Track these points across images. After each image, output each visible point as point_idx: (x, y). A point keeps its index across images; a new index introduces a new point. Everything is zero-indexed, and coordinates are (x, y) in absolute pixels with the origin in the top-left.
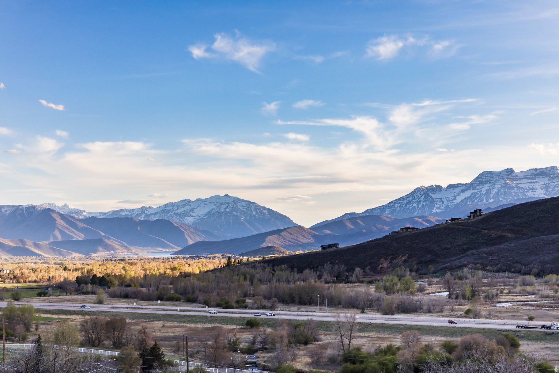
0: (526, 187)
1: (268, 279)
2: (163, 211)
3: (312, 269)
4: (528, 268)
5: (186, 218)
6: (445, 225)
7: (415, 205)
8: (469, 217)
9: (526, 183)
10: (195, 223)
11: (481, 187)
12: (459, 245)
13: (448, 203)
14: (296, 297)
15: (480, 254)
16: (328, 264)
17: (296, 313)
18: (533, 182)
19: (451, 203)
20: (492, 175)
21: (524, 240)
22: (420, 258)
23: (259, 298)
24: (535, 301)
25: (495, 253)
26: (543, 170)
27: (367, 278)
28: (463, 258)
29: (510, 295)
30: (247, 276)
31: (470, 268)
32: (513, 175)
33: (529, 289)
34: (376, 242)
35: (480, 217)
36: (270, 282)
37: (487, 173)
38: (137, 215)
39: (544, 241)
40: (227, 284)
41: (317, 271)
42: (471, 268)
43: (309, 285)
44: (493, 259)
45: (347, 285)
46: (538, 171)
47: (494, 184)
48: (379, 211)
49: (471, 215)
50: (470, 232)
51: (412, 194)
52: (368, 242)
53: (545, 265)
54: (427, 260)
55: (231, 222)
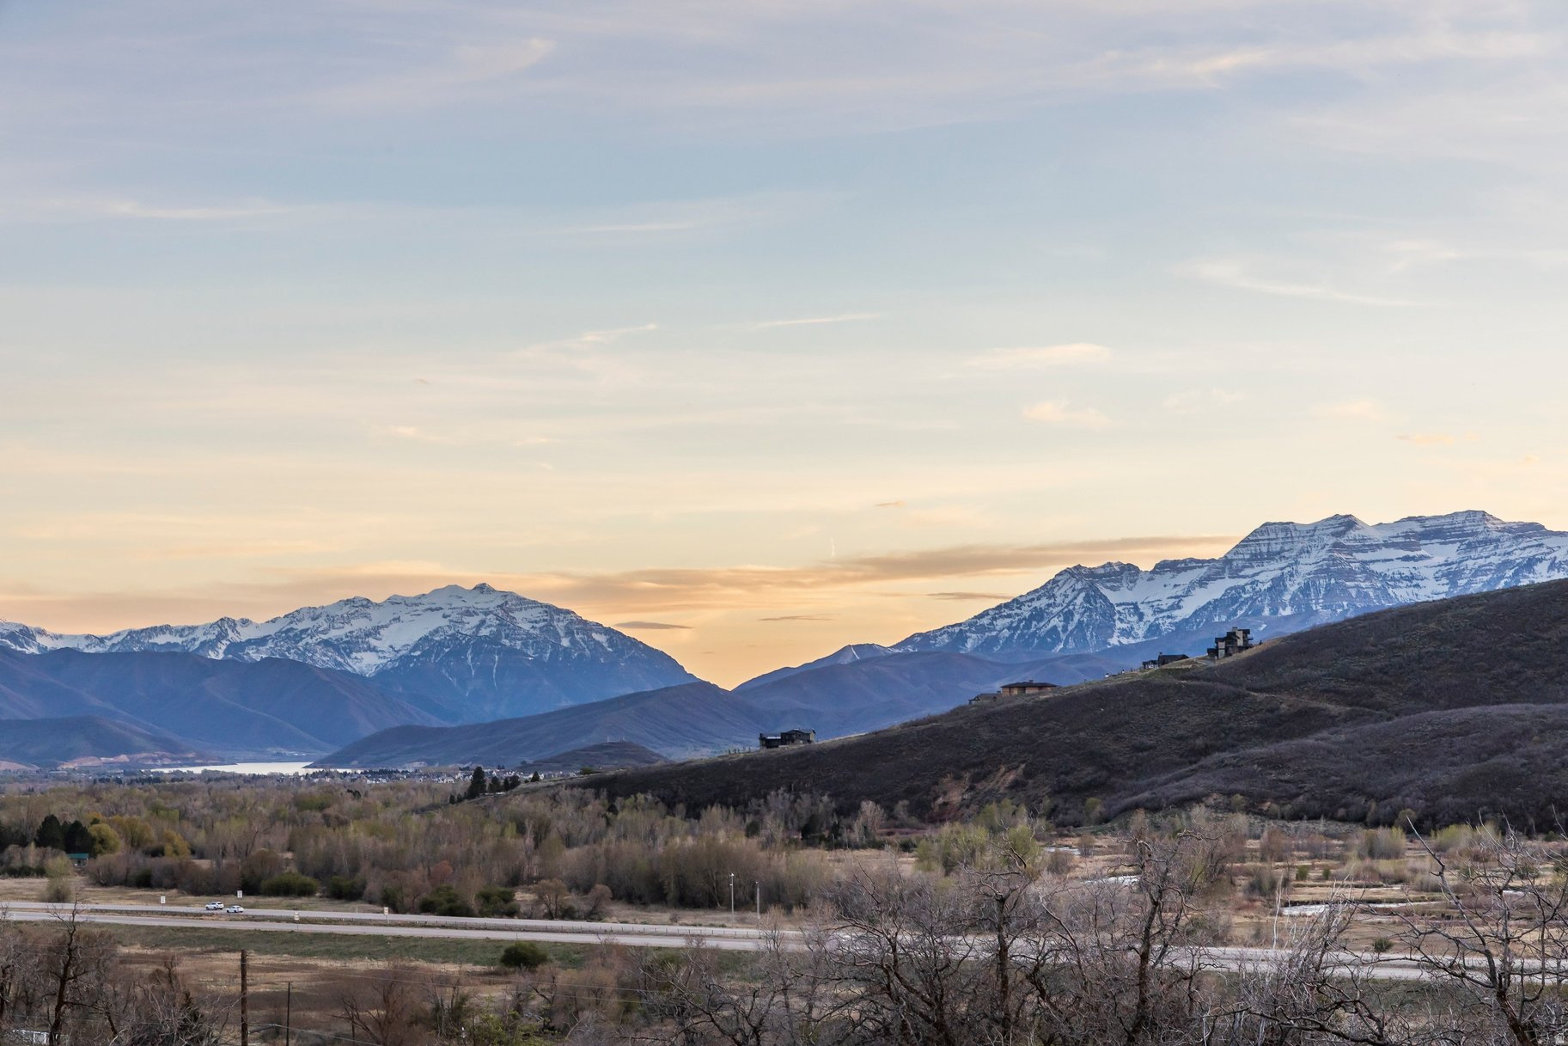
0: (1390, 573)
1: (592, 835)
2: (282, 633)
3: (732, 808)
4: (1388, 808)
5: (354, 655)
6: (1139, 677)
7: (1055, 622)
8: (1213, 652)
9: (1392, 560)
10: (382, 673)
11: (1257, 570)
12: (1181, 738)
13: (1157, 619)
14: (669, 883)
15: (1242, 765)
16: (780, 792)
17: (665, 929)
18: (1413, 559)
19: (1165, 619)
20: (1289, 535)
21: (1376, 722)
22: (1063, 776)
23: (553, 885)
25: (1290, 760)
26: (1443, 521)
27: (897, 834)
28: (1191, 775)
29: (1328, 883)
30: (527, 823)
31: (1212, 807)
32: (1352, 534)
33: (1385, 866)
34: (930, 725)
35: (1246, 654)
36: (596, 844)
37: (1273, 527)
38: (203, 644)
39: (1437, 725)
41: (746, 812)
42: (1216, 808)
43: (708, 845)
44: (1281, 781)
46: (1427, 523)
47: (1297, 563)
48: (947, 641)
49: (1217, 647)
50: (1214, 699)
51: (1048, 589)
52: (905, 725)
53: (1437, 799)
54: (1083, 781)
55: (494, 671)
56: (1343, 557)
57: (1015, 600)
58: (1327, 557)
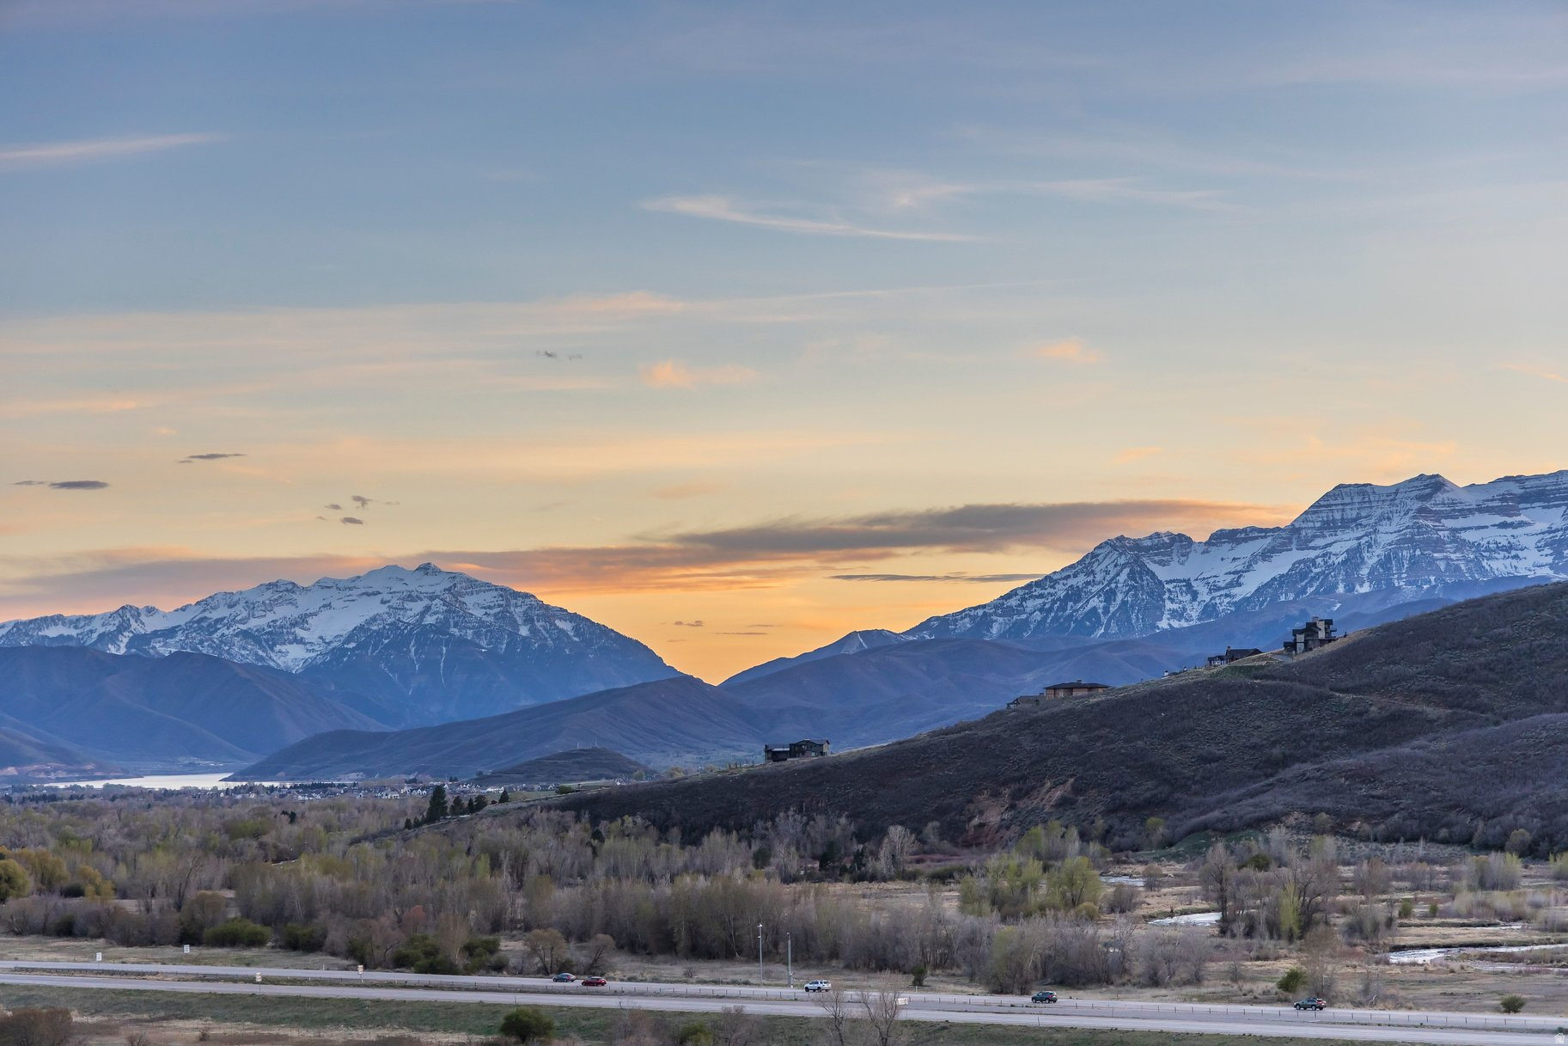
0: (1484, 542)
1: (577, 866)
2: (196, 622)
3: (734, 832)
4: (1498, 828)
5: (278, 648)
6: (1205, 675)
7: (1095, 602)
8: (1291, 646)
9: (1487, 527)
10: (311, 669)
11: (1330, 540)
12: (1254, 747)
13: (1213, 598)
14: (679, 931)
15: (1328, 779)
16: (791, 813)
17: (681, 988)
18: (1511, 525)
19: (1223, 598)
20: (1366, 499)
21: (1481, 727)
22: (1118, 793)
23: (546, 934)
24: (1525, 944)
25: (1383, 772)
26: (1546, 481)
27: (928, 863)
28: (1267, 791)
29: (1436, 921)
30: (502, 855)
31: (1293, 828)
32: (1440, 497)
33: (1500, 899)
34: (962, 734)
35: (1328, 648)
36: (583, 877)
37: (1348, 490)
38: (101, 636)
39: (1554, 730)
40: (432, 885)
41: (752, 837)
42: (1297, 828)
43: (725, 888)
44: (1373, 797)
45: (862, 887)
46: (1528, 484)
47: (1375, 531)
48: (969, 626)
49: (1295, 640)
50: (1292, 701)
51: (1086, 565)
52: (934, 734)
53: (1555, 817)
54: (1141, 798)
55: (442, 664)
56: (1430, 524)
57: (1047, 577)
58: (1411, 524)
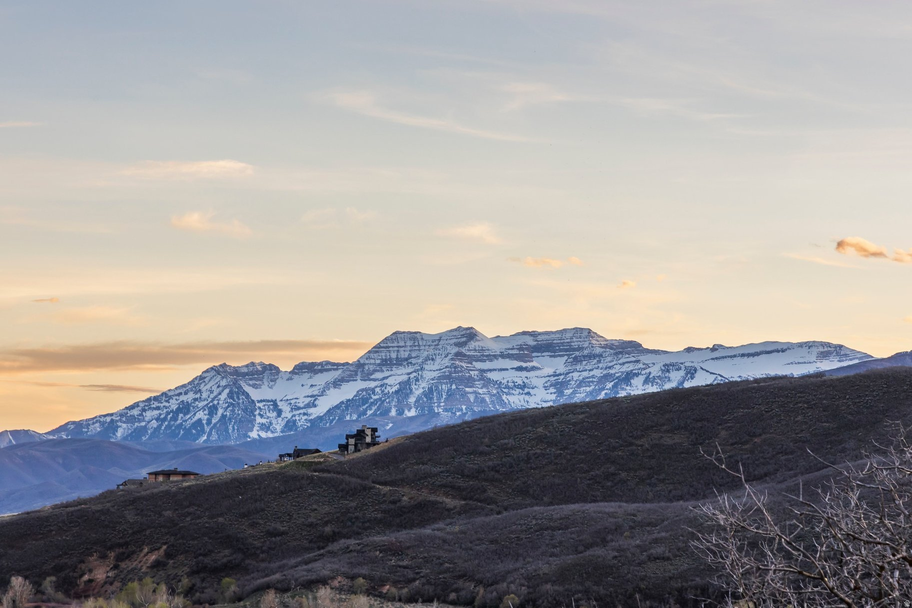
0: (505, 381)
4: (495, 593)
6: (275, 468)
7: (202, 415)
8: (344, 448)
9: (507, 370)
11: (386, 374)
12: (311, 525)
13: (294, 416)
15: (366, 551)
18: (526, 369)
19: (301, 416)
20: (416, 344)
21: (487, 515)
22: (201, 558)
25: (408, 548)
26: (553, 336)
28: (319, 559)
31: (337, 589)
32: (473, 344)
34: (79, 507)
35: (373, 450)
37: (402, 336)
39: (541, 519)
42: (340, 590)
44: (400, 567)
46: (540, 338)
47: (422, 369)
48: (99, 429)
49: (348, 443)
50: (342, 490)
51: (195, 385)
52: (56, 507)
53: (538, 586)
54: (219, 563)
56: (464, 365)
57: (164, 394)
58: (449, 364)
